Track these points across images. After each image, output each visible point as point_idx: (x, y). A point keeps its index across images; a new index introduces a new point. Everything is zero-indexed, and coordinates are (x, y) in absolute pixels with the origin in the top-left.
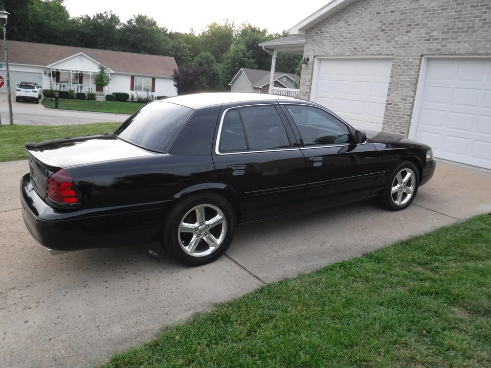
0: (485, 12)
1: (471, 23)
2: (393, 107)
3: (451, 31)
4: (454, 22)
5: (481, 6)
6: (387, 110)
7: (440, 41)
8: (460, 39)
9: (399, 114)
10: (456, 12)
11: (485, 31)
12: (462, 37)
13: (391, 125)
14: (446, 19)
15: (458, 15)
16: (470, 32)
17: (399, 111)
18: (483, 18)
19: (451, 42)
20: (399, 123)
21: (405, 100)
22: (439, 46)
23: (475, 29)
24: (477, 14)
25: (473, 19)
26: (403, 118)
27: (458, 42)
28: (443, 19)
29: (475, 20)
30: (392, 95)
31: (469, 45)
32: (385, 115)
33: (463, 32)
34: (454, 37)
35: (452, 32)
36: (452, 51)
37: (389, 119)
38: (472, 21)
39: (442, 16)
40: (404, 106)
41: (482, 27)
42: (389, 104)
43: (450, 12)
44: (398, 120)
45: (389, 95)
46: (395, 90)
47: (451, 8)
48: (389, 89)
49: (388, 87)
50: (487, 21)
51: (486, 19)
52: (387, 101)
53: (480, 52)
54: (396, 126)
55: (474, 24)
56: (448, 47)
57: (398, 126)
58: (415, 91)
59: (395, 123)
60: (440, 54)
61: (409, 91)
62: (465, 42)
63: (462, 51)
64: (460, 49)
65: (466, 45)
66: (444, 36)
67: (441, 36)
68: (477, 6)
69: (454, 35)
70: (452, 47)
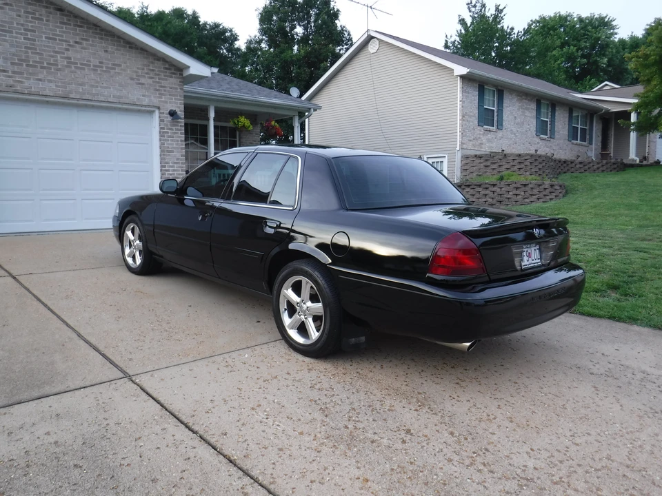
0: (68, 50)
1: (52, 59)
3: (24, 64)
4: (27, 52)
5: (59, 40)
7: (10, 74)
8: (40, 76)
10: (25, 39)
11: (72, 72)
12: (43, 74)
14: (12, 46)
15: (31, 44)
16: (53, 70)
18: (66, 55)
19: (29, 79)
22: (11, 81)
23: (59, 67)
24: (57, 50)
25: (52, 54)
27: (40, 80)
28: (7, 45)
29: (57, 56)
31: (57, 86)
33: (42, 67)
34: (31, 71)
35: (27, 65)
36: (33, 90)
38: (52, 56)
39: (5, 40)
41: (67, 66)
43: (16, 38)
47: (17, 33)
50: (72, 60)
51: (70, 58)
53: (72, 96)
55: (57, 61)
56: (26, 84)
60: (15, 92)
62: (50, 81)
63: (47, 92)
64: (45, 89)
65: (53, 86)
66: (16, 68)
67: (10, 68)
68: (55, 39)
69: (31, 70)
70: (30, 84)
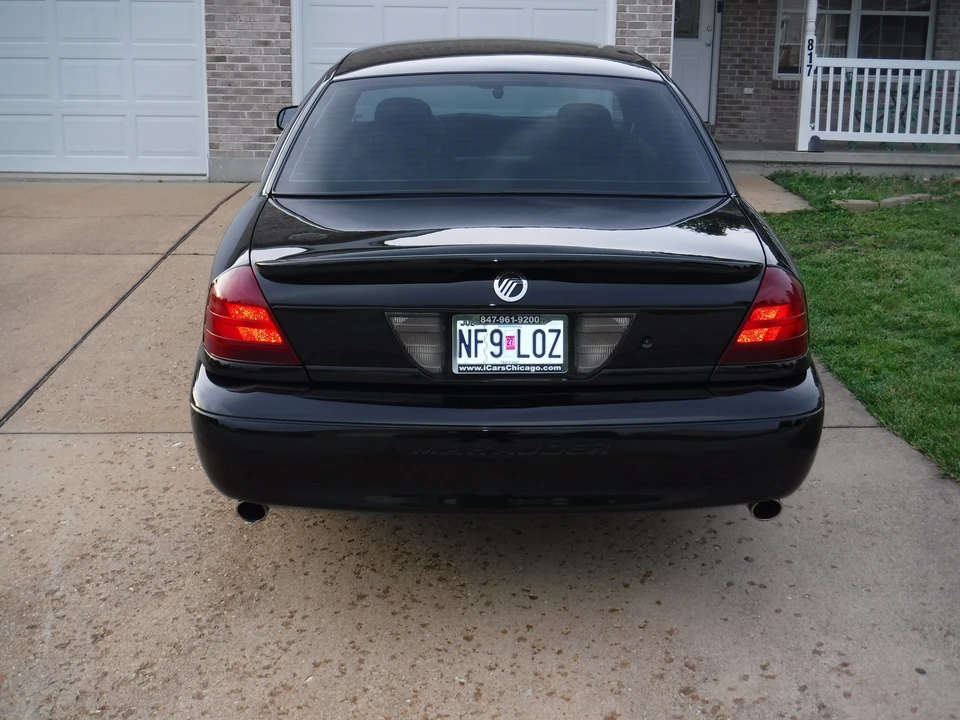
2: (232, 67)
6: (213, 77)
9: (256, 84)
13: (236, 115)
17: (255, 75)
20: (260, 107)
21: (266, 44)
26: (271, 92)
30: (219, 33)
32: (210, 91)
37: (226, 99)
40: (264, 60)
42: (215, 59)
44: (258, 100)
45: (209, 35)
46: (230, 20)
48: (208, 18)
49: (203, 14)
52: (209, 51)
54: (252, 115)
57: (259, 115)
58: (287, 20)
59: (249, 107)
61: (272, 20)
